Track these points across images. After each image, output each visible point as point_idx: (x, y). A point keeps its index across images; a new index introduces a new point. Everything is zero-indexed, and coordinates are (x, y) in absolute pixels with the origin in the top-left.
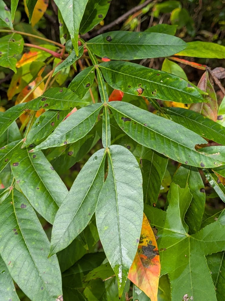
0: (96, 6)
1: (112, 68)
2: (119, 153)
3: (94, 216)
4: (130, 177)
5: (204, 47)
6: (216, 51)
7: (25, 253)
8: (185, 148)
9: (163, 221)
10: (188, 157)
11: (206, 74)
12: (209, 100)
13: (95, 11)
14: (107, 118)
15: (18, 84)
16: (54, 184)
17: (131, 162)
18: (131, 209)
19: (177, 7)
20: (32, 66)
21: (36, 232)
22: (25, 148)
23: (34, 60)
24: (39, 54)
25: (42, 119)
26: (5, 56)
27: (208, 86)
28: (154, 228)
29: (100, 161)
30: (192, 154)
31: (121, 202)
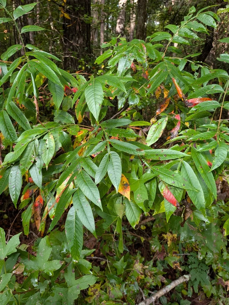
0: (102, 113)
1: (109, 130)
2: (113, 154)
3: (107, 172)
4: (117, 160)
5: (140, 123)
6: (144, 124)
7: (87, 187)
8: (133, 150)
9: (130, 176)
10: (134, 153)
11: (141, 131)
12: (143, 139)
13: (102, 115)
14: (108, 144)
15: (77, 143)
16: (94, 167)
17: (117, 156)
18: (118, 169)
19: (135, 112)
20: (82, 136)
21: (90, 181)
22: (84, 158)
23: (82, 134)
24: (84, 132)
25: (88, 148)
26: (74, 132)
27: (142, 134)
28: (127, 179)
29: (108, 156)
30: (135, 152)
31: (115, 167)
